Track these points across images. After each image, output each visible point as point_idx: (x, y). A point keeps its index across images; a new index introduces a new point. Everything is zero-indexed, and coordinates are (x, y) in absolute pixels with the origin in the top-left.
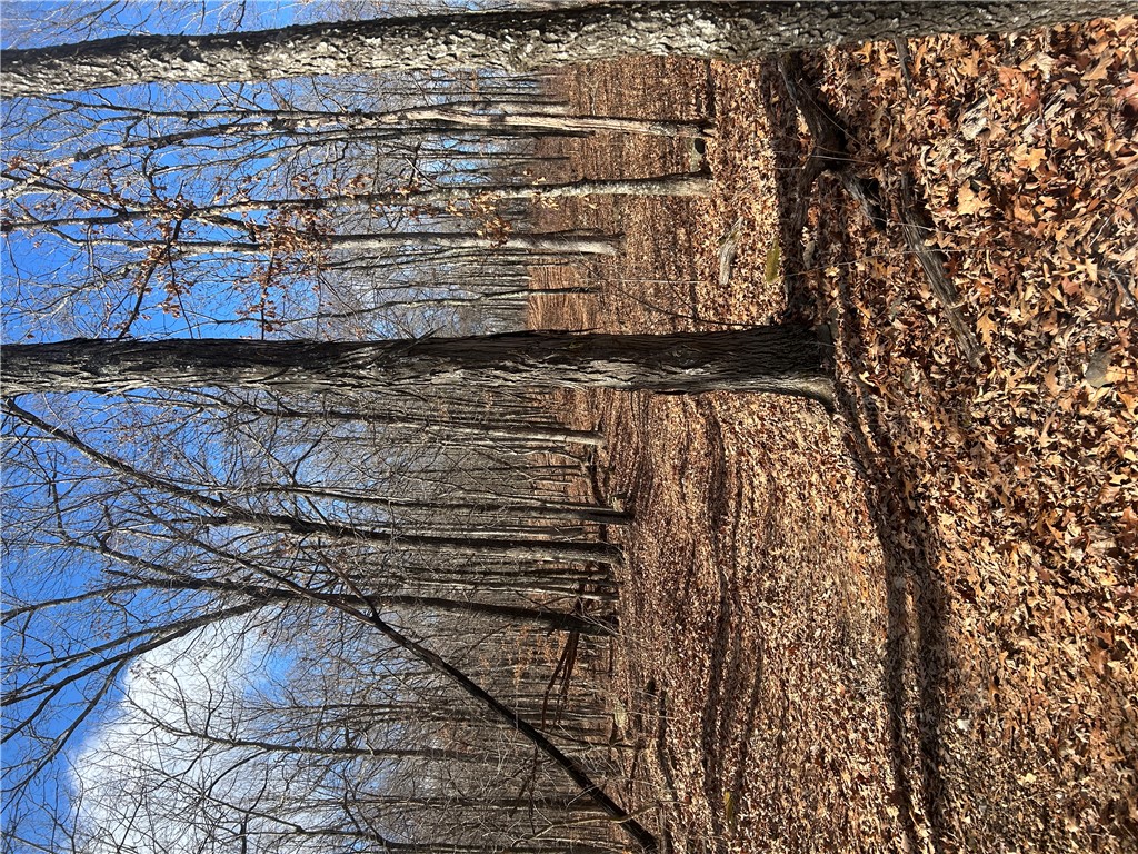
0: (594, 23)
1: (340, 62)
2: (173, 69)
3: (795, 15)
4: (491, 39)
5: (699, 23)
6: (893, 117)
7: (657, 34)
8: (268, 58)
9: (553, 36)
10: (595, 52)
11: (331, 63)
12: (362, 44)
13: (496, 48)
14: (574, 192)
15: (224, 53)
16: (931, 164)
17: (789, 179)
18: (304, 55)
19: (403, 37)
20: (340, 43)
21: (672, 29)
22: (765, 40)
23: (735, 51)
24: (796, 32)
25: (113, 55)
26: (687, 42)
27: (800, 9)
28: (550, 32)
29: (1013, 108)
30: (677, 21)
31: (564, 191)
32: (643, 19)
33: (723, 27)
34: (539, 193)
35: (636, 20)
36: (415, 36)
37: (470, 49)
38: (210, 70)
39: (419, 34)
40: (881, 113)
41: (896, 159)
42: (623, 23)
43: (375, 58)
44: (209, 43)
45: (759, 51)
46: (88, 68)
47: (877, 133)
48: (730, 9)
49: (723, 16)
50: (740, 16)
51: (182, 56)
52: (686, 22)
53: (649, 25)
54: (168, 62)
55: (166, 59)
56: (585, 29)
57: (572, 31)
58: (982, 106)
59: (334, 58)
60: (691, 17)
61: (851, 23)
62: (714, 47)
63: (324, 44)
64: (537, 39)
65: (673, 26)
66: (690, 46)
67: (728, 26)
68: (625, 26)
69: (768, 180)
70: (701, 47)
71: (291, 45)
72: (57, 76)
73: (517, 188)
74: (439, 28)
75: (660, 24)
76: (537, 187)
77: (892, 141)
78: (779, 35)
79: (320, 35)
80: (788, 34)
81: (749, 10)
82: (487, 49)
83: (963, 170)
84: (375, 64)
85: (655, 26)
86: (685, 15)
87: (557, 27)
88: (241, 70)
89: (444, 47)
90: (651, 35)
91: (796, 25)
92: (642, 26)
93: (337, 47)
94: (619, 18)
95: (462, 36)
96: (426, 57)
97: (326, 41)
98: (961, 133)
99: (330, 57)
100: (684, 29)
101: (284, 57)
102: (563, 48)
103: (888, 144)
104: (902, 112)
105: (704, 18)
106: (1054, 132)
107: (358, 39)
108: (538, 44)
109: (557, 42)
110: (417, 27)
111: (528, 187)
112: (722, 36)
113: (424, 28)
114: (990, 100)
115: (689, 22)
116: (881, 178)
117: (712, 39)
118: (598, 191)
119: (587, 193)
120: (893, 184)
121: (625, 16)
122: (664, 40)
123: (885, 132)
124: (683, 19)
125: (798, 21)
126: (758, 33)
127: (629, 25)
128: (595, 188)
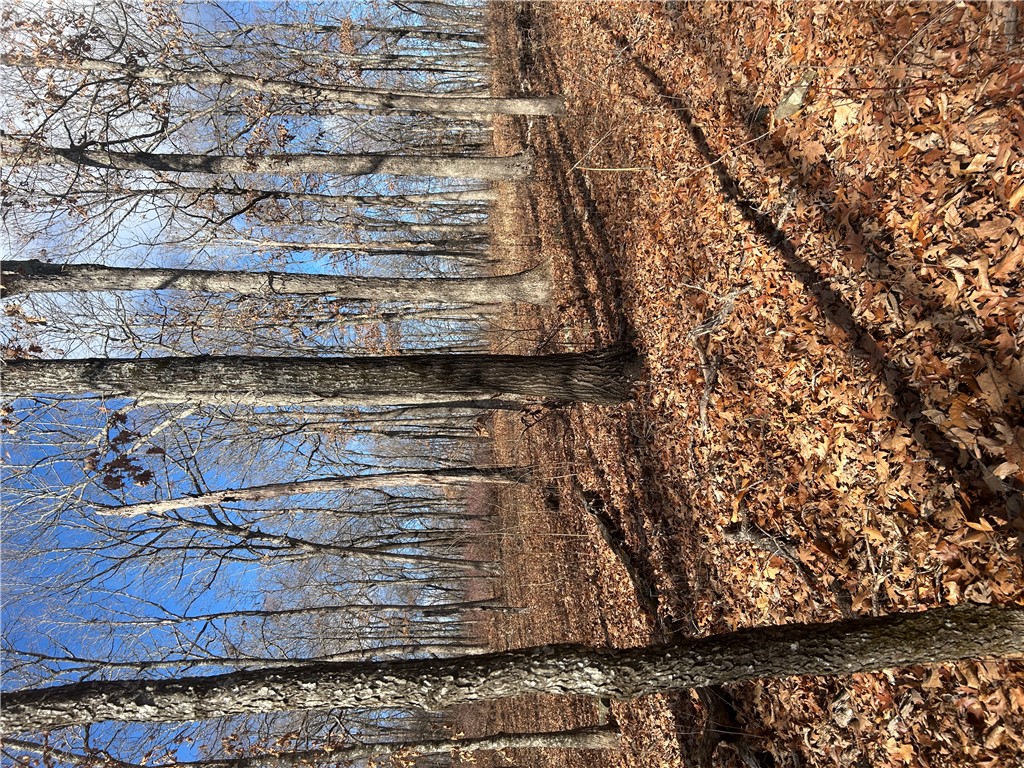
0: (499, 669)
1: (277, 704)
2: (126, 711)
3: (667, 664)
4: (411, 684)
5: (588, 670)
6: (771, 696)
7: (554, 679)
8: (213, 701)
9: (465, 681)
10: (501, 692)
11: (269, 704)
12: (299, 688)
13: (415, 691)
14: (491, 746)
15: (175, 698)
16: (815, 746)
17: (690, 741)
18: (246, 698)
19: (335, 682)
20: (279, 687)
21: (566, 675)
22: (645, 684)
23: (622, 693)
24: (671, 677)
25: (74, 701)
26: (580, 685)
27: (671, 659)
28: (462, 677)
29: (872, 703)
30: (570, 668)
31: (481, 746)
32: (541, 667)
33: (609, 674)
34: (458, 748)
35: (535, 667)
36: (346, 681)
37: (393, 692)
38: (158, 713)
39: (350, 680)
40: (760, 692)
41: (784, 737)
42: (524, 669)
43: (308, 699)
44: (164, 687)
45: (642, 692)
46: (49, 712)
47: (760, 709)
48: (613, 659)
49: (607, 664)
50: (622, 665)
51: (135, 701)
52: (577, 669)
53: (546, 671)
54: (123, 706)
55: (122, 703)
56: (492, 674)
57: (482, 677)
58: (845, 697)
59: (272, 700)
60: (581, 665)
61: (715, 669)
62: (603, 689)
63: (265, 689)
64: (451, 683)
65: (566, 672)
66: (582, 688)
67: (613, 672)
68: (526, 672)
69: (671, 740)
70: (592, 689)
71: (237, 689)
72: (18, 719)
73: (437, 744)
74: (367, 675)
75: (556, 670)
76: (456, 742)
77: (776, 718)
78: (656, 679)
79: (264, 680)
80: (664, 679)
81: (629, 660)
82: (407, 692)
83: (845, 756)
84: (307, 704)
85: (551, 672)
86: (576, 663)
87: (468, 673)
88: (187, 712)
89: (370, 691)
90: (549, 680)
91: (669, 672)
92: (540, 672)
93: (276, 691)
94: (521, 665)
95: (386, 682)
96: (353, 699)
97: (267, 686)
98: (834, 721)
99: (269, 699)
100: (576, 674)
101: (227, 700)
102: (473, 690)
103: (772, 720)
104: (777, 692)
105: (592, 666)
106: (915, 730)
107: (296, 684)
108: (451, 687)
109: (468, 685)
110: (348, 673)
111: (448, 741)
112: (608, 681)
113: (354, 675)
114: (850, 694)
115: (579, 669)
116: (773, 752)
117: (601, 683)
118: (514, 745)
119: (503, 746)
120: (786, 759)
121: (526, 664)
122: (560, 683)
123: (767, 708)
124: (575, 667)
125: (671, 669)
126: (639, 678)
127: (529, 672)
128: (510, 741)
